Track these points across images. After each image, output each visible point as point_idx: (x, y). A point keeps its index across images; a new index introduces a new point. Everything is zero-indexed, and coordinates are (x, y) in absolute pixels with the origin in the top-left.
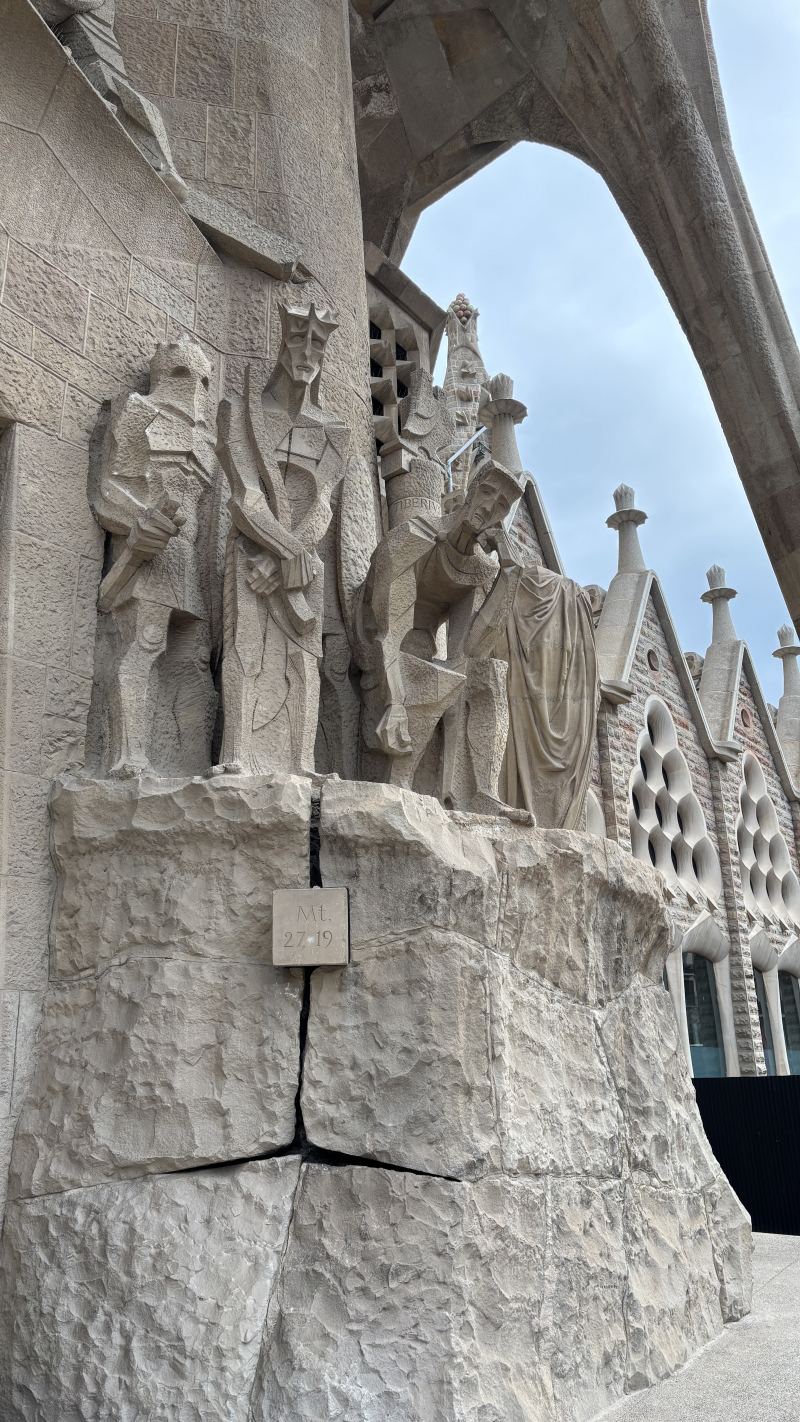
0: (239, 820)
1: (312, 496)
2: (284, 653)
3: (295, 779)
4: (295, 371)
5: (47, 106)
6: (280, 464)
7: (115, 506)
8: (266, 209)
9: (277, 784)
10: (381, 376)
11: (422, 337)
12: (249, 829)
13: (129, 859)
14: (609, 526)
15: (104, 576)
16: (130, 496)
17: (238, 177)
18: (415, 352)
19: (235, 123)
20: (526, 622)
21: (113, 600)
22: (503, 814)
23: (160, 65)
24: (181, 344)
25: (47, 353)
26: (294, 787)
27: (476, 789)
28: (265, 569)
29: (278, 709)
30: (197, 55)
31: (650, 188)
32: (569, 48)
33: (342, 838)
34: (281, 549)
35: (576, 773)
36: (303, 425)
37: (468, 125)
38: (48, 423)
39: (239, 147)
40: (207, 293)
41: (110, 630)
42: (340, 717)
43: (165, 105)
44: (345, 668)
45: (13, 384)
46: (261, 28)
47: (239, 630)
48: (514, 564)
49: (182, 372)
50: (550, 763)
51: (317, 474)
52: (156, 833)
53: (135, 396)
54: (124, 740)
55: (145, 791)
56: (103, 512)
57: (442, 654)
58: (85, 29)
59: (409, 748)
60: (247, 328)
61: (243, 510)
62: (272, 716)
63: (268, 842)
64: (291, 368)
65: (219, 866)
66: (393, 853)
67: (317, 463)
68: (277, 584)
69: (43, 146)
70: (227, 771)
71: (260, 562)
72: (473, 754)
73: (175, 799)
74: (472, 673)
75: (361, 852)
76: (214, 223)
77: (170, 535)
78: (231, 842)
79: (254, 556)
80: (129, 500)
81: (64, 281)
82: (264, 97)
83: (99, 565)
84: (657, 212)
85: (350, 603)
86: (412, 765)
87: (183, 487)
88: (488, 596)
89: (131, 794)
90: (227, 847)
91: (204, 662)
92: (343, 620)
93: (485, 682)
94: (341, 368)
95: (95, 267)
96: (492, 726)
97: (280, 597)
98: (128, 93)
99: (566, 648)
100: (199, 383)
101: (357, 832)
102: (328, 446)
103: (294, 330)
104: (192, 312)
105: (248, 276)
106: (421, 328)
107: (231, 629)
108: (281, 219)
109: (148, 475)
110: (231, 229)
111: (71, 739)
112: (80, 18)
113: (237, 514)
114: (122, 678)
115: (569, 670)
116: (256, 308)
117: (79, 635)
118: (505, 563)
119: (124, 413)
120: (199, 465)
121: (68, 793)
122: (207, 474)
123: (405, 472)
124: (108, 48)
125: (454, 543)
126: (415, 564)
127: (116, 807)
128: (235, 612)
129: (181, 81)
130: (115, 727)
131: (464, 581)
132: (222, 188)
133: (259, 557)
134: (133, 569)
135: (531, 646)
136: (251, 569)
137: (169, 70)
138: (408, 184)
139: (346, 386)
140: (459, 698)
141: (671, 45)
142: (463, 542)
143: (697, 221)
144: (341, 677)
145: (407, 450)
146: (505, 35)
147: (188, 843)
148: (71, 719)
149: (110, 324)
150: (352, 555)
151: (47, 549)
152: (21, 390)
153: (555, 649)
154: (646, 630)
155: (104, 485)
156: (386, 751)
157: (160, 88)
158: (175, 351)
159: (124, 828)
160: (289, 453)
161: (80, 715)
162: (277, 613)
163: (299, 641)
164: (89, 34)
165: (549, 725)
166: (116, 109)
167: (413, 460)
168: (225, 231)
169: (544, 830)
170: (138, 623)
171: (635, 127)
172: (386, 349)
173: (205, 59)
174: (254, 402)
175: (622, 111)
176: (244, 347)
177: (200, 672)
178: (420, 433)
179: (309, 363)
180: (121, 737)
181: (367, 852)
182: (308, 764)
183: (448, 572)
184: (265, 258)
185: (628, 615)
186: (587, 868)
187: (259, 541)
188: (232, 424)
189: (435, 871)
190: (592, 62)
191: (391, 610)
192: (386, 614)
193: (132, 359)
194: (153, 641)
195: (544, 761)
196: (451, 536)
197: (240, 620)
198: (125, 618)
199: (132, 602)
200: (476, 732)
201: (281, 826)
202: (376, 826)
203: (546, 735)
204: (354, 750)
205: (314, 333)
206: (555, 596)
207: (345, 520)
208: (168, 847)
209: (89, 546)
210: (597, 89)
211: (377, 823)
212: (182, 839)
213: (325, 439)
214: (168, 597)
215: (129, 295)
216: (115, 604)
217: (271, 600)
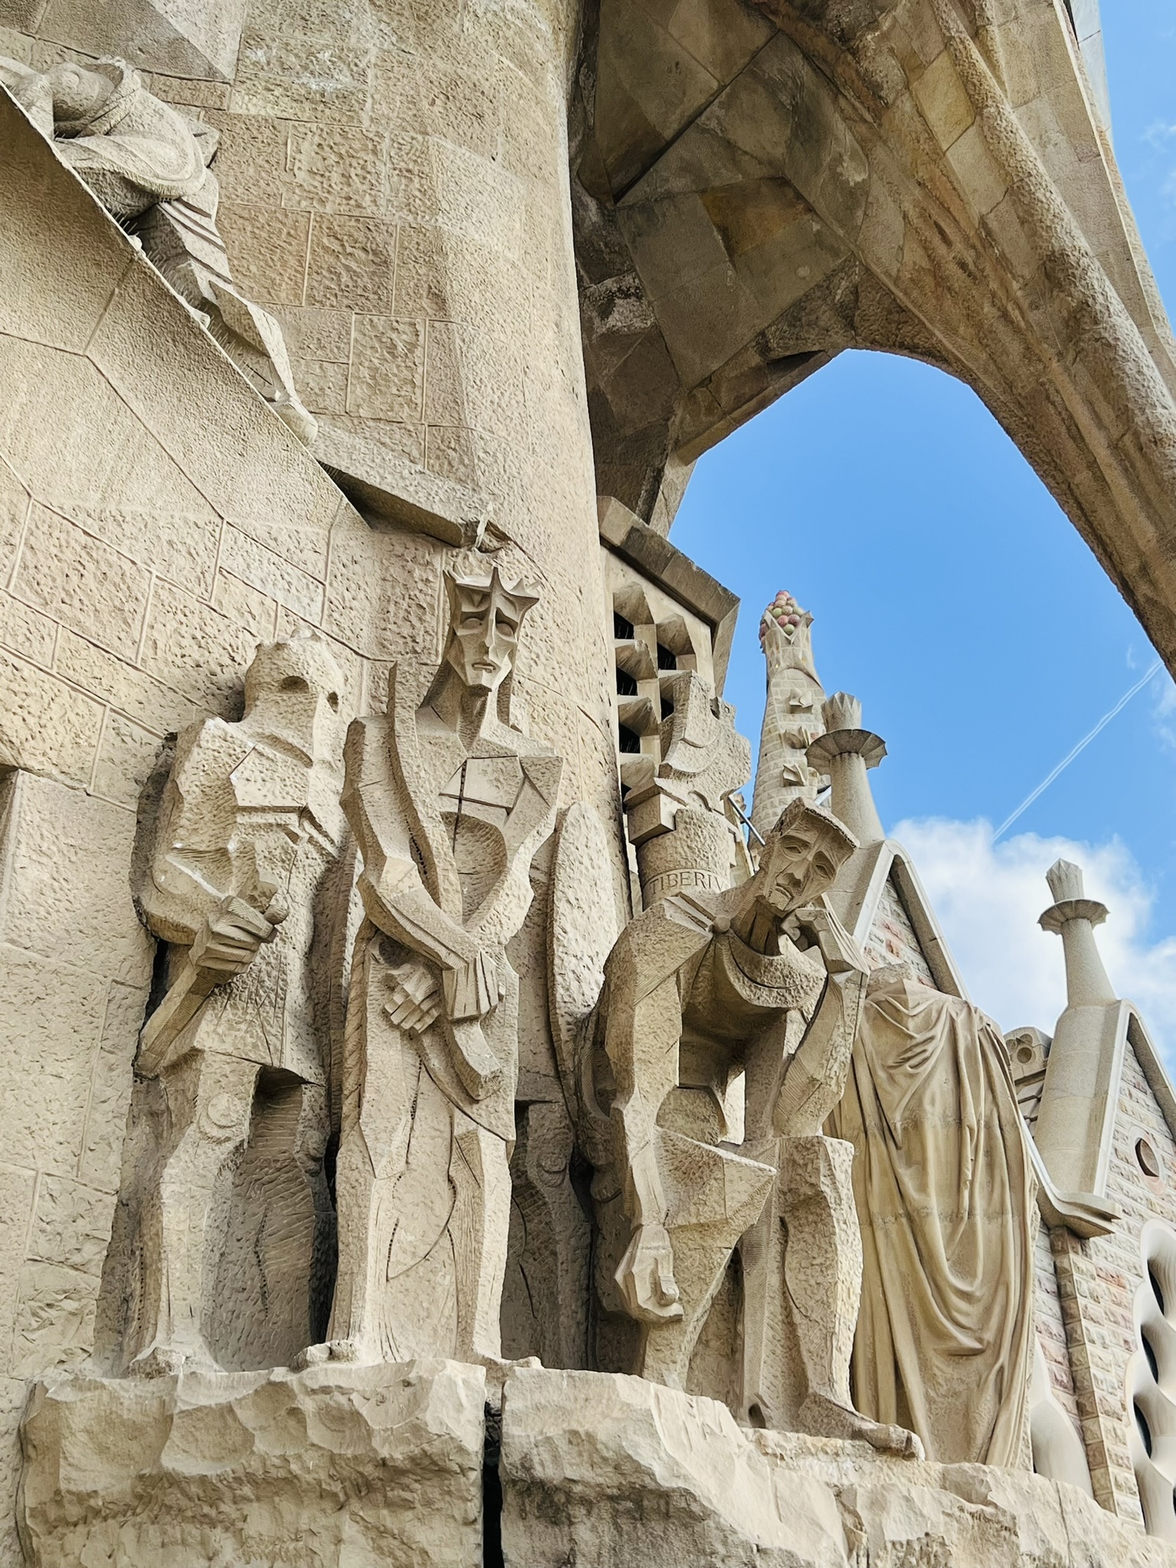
0: (349, 1453)
1: (499, 866)
2: (447, 1135)
3: (455, 1369)
4: (469, 670)
5: (101, 316)
6: (446, 817)
7: (173, 896)
8: (439, 448)
9: (420, 1378)
10: (634, 693)
11: (699, 633)
12: (369, 1470)
13: (153, 1533)
14: (1044, 928)
15: (148, 1015)
16: (201, 881)
17: (396, 407)
18: (688, 656)
19: (394, 336)
20: (891, 1078)
21: (162, 1054)
22: (857, 1434)
23: (284, 264)
24: (293, 644)
25: (77, 664)
26: (452, 1383)
27: (807, 1387)
28: (415, 985)
29: (434, 1238)
30: (340, 249)
31: (1048, 398)
32: (905, 217)
33: (541, 1484)
34: (442, 952)
35: (1004, 1358)
36: (485, 755)
37: (763, 334)
38: (72, 771)
39: (398, 366)
40: (344, 570)
41: (155, 1107)
42: (554, 1254)
43: (289, 318)
44: (562, 1163)
45: (19, 711)
46: (434, 209)
47: (369, 1095)
48: (850, 968)
49: (294, 684)
50: (951, 1337)
51: (507, 831)
52: (203, 1480)
53: (216, 725)
54: (163, 1304)
55: (188, 1398)
56: (153, 907)
57: (736, 1132)
58: (172, 221)
59: (675, 1309)
60: (406, 619)
61: (380, 890)
62: (423, 1250)
63: (407, 1495)
64: (463, 667)
65: (314, 1544)
66: (639, 1515)
67: (509, 811)
68: (435, 1013)
69: (92, 369)
70: (332, 1355)
71: (408, 977)
72: (797, 1318)
73: (238, 1411)
74: (790, 1164)
75: (579, 1512)
76: (358, 472)
77: (259, 939)
78: (335, 1495)
79: (397, 965)
80: (197, 886)
81: (114, 558)
82: (439, 299)
83: (143, 997)
84: (1063, 430)
85: (571, 1045)
86: (686, 1339)
87: (289, 861)
88: (809, 1025)
89: (163, 1403)
90: (328, 1505)
91: (314, 1159)
92: (559, 1075)
93: (813, 1180)
94: (557, 675)
95: (165, 538)
96: (829, 1266)
97: (442, 1035)
98: (232, 299)
99: (966, 1123)
100: (322, 702)
101: (570, 1473)
102: (527, 784)
103: (466, 608)
104: (319, 599)
105: (410, 545)
106: (697, 621)
107: (355, 1095)
108: (462, 462)
109: (232, 846)
110: (383, 478)
111: (71, 1305)
112: (166, 206)
113: (373, 900)
114: (167, 1191)
115: (975, 1161)
116: (421, 591)
117: (98, 1116)
118: (834, 966)
119: (195, 750)
120: (318, 827)
121: (55, 1404)
122: (332, 842)
123: (668, 831)
124: (206, 244)
125: (745, 935)
126: (677, 972)
127: (135, 1431)
128: (363, 1063)
129: (315, 284)
130: (150, 1282)
131: (766, 999)
132: (371, 423)
133: (406, 968)
134: (197, 999)
135: (903, 1119)
136: (392, 989)
137: (296, 271)
138: (676, 420)
139: (566, 702)
140: (767, 1212)
141: (1059, 200)
142: (760, 934)
143: (1128, 439)
144: (557, 1179)
145: (669, 795)
146: (810, 209)
147: (258, 1499)
148: (74, 1267)
149: (184, 619)
150: (571, 963)
151: (56, 972)
152: (30, 720)
153: (947, 1125)
154: (1127, 1101)
155: (158, 865)
156: (635, 1314)
157: (283, 295)
158: (285, 654)
159: (147, 1471)
160: (461, 799)
161: (90, 1261)
162: (436, 1062)
163: (473, 1110)
164: (178, 227)
165: (945, 1265)
166: (208, 320)
167: (679, 810)
168: (374, 481)
169: (939, 1466)
170: (200, 1092)
171: (1015, 314)
172: (641, 654)
173: (350, 254)
174: (403, 721)
175: (994, 295)
176: (401, 648)
177: (306, 1178)
178: (690, 770)
179: (491, 657)
180: (158, 1300)
181: (589, 1513)
182: (488, 1341)
183: (738, 986)
184: (434, 516)
185: (1092, 1077)
186: (1025, 1542)
187: (407, 941)
188: (366, 757)
189: (721, 1550)
190: (941, 232)
191: (637, 1053)
192: (629, 1061)
193: (218, 670)
194: (227, 1122)
195: (940, 1334)
196: (738, 923)
197: (369, 1077)
198: (180, 1085)
199: (194, 1054)
200: (803, 1277)
201: (426, 1462)
202: (605, 1459)
203: (942, 1284)
204: (580, 1316)
205: (499, 613)
206: (941, 1031)
207: (561, 906)
208: (223, 1507)
209: (127, 964)
210: (952, 269)
211: (606, 1454)
212: (247, 1490)
213: (521, 775)
214: (255, 1046)
215: (218, 576)
216: (165, 1063)
217: (427, 1041)
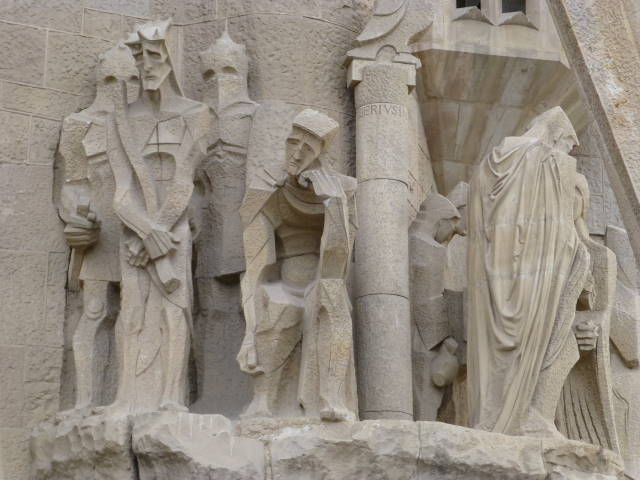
0: (91, 449)
2: (160, 309)
6: (149, 157)
21: (77, 281)
25: (14, 99)
29: (155, 355)
34: (138, 232)
36: (165, 119)
38: (16, 156)
49: (110, 80)
50: (501, 342)
51: (177, 157)
52: (63, 462)
63: (108, 462)
64: (142, 80)
66: (171, 461)
68: (146, 257)
71: (132, 244)
73: (70, 436)
78: (92, 464)
79: (129, 239)
81: (25, 32)
97: (154, 265)
101: (148, 450)
102: (186, 131)
109: (89, 176)
111: (48, 397)
114: (76, 345)
115: (524, 244)
117: (50, 316)
118: (321, 198)
123: (359, 82)
125: (295, 184)
126: (260, 211)
135: (490, 226)
139: (293, 18)
145: (362, 59)
147: (76, 468)
148: (47, 381)
149: (66, 50)
151: (22, 255)
159: (52, 461)
160: (158, 144)
162: (154, 278)
163: (170, 296)
165: (500, 305)
167: (366, 67)
170: (85, 299)
174: (119, 116)
181: (157, 463)
183: (297, 207)
189: (197, 471)
191: (247, 254)
194: (96, 311)
195: (497, 341)
201: (109, 451)
202: (155, 444)
203: (499, 315)
205: (148, 50)
208: (69, 472)
209: (56, 243)
213: (183, 125)
214: (105, 274)
215: (84, 15)
216: (79, 284)
217: (148, 269)
